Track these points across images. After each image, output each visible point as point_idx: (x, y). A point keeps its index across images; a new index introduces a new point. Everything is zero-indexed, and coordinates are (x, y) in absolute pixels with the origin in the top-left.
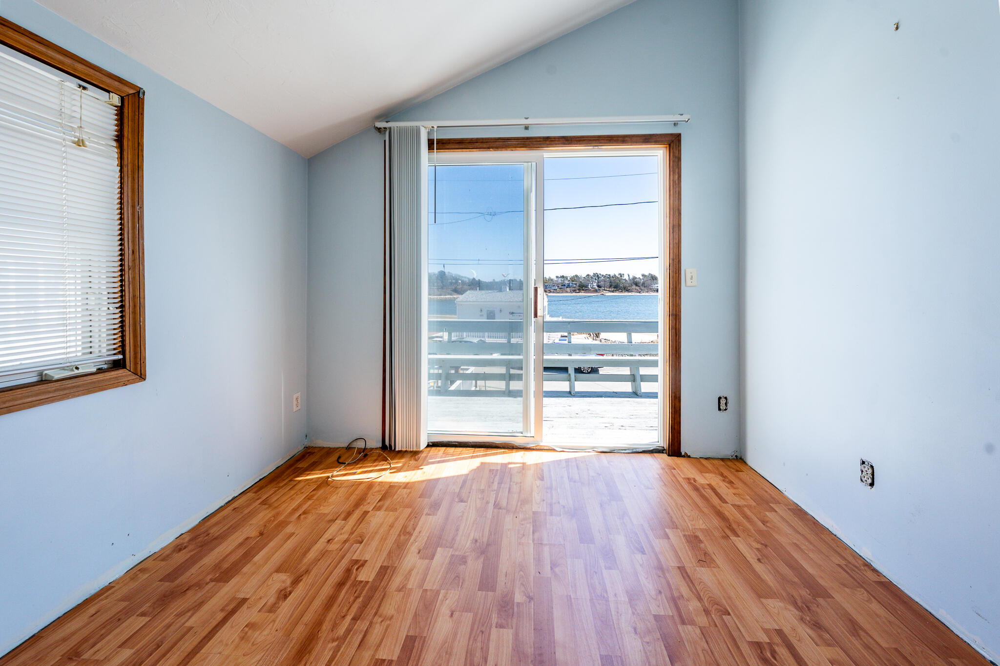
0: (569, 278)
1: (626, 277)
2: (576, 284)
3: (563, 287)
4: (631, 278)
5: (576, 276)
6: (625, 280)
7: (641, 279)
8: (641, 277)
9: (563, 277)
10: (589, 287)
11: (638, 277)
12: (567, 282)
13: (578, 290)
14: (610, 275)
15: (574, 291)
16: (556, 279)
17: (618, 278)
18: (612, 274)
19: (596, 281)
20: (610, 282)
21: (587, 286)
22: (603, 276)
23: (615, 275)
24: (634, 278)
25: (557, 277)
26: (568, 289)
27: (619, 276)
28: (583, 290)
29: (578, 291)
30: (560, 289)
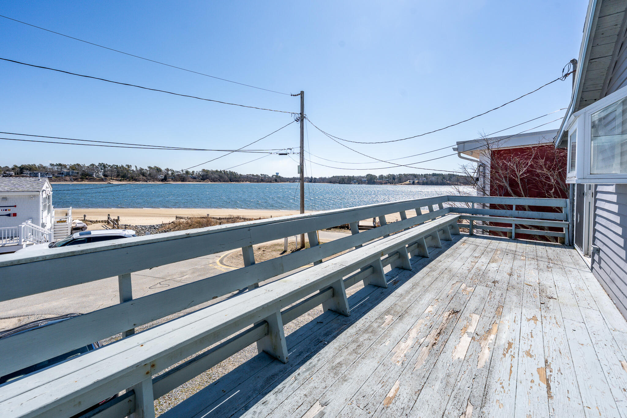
0: (68, 167)
1: (133, 168)
2: (78, 173)
3: (60, 175)
4: (138, 169)
5: (78, 165)
6: (133, 170)
7: (147, 171)
8: (148, 169)
9: (60, 165)
10: (94, 176)
11: (145, 168)
12: (65, 170)
13: (81, 178)
14: (117, 166)
15: (76, 180)
16: (50, 167)
17: (125, 168)
18: (119, 165)
19: (102, 171)
20: (118, 172)
21: (91, 175)
22: (109, 166)
23: (122, 166)
24: (141, 169)
25: (52, 165)
26: (68, 178)
27: (127, 167)
28: (87, 179)
29: (80, 180)
30: (56, 177)
